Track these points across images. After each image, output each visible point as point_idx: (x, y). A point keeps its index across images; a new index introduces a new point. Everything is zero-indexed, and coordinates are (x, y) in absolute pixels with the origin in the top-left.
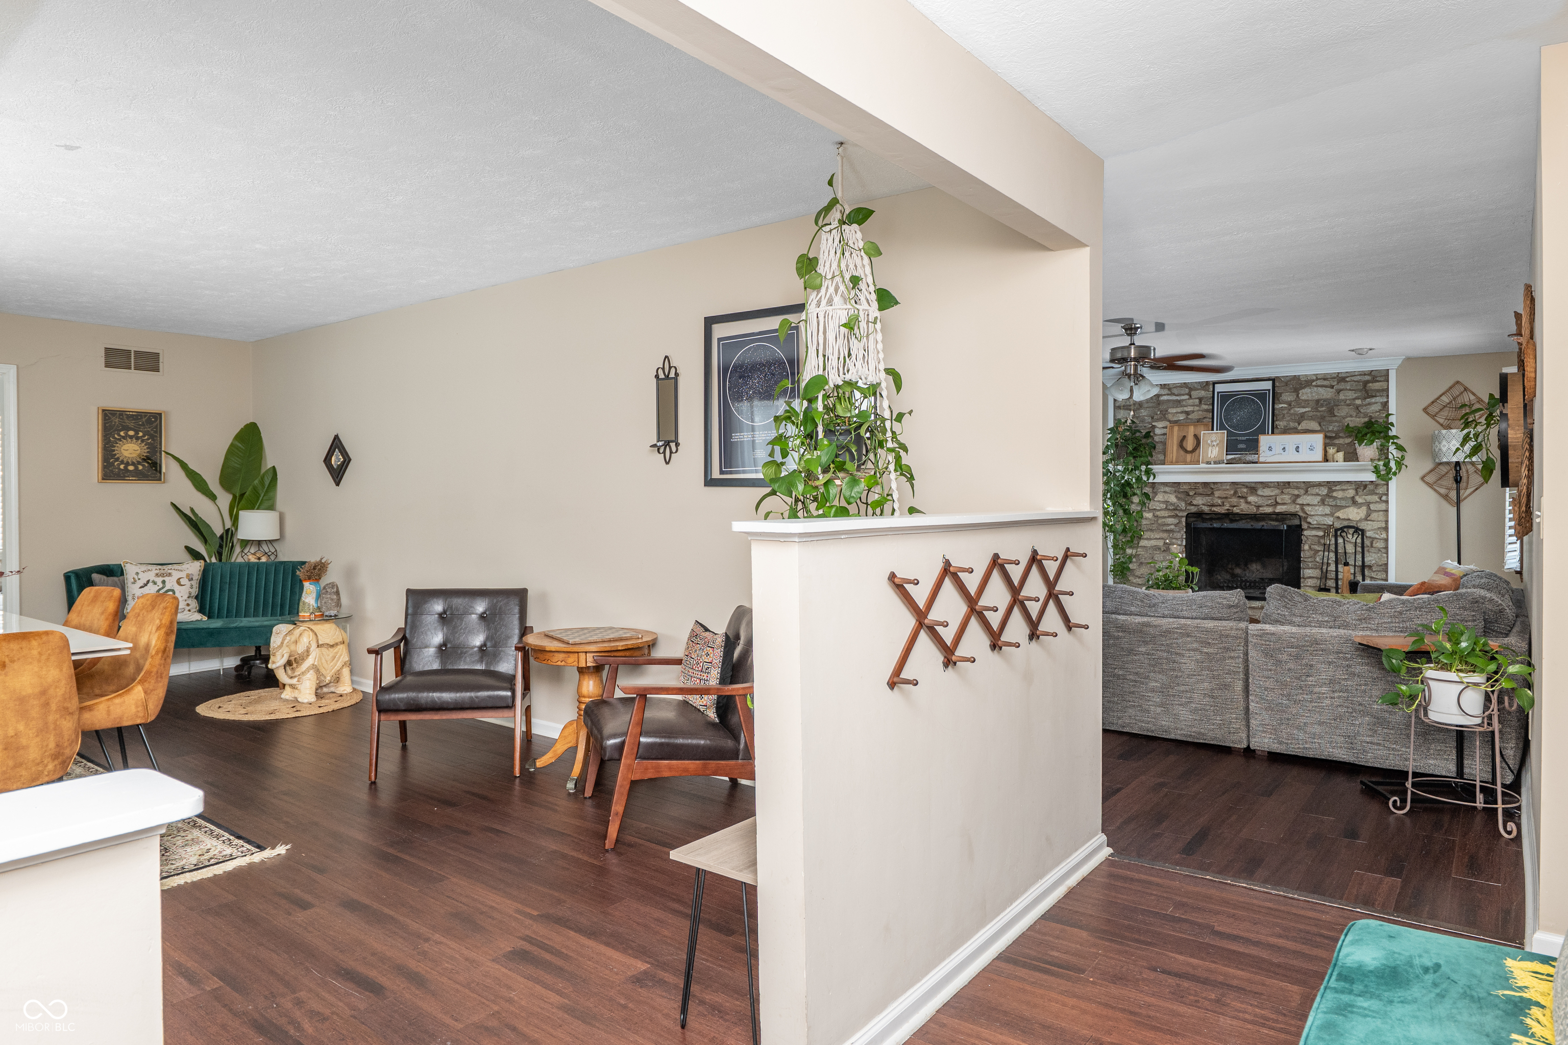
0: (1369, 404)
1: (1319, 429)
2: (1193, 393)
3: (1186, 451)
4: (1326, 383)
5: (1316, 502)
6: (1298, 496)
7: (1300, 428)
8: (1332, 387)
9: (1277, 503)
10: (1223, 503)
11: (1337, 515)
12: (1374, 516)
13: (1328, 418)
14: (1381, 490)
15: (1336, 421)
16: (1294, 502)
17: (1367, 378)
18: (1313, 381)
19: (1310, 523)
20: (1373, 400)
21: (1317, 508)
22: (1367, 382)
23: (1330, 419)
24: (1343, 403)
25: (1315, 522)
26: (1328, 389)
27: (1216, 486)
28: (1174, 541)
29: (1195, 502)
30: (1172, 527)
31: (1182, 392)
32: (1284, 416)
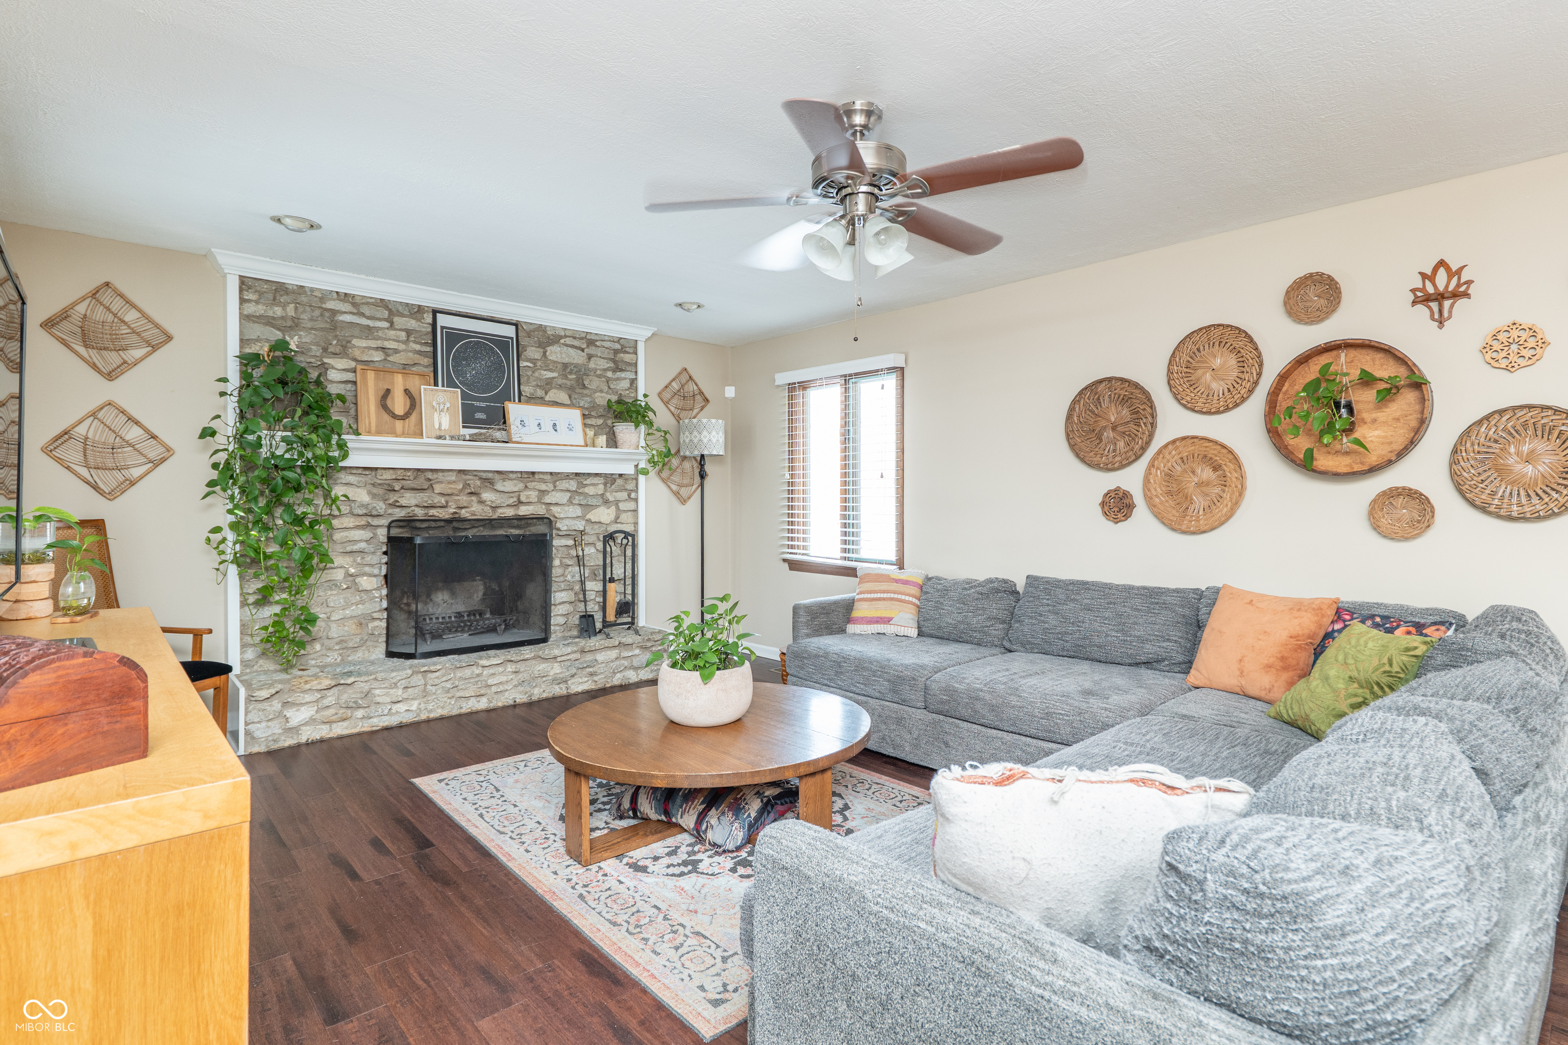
0: (618, 379)
1: (569, 402)
2: (396, 320)
3: (395, 416)
4: (576, 343)
5: (565, 501)
6: (543, 492)
7: (547, 398)
8: (583, 350)
9: (520, 502)
10: (447, 502)
11: (588, 517)
12: (624, 517)
13: (578, 390)
14: (631, 486)
15: (586, 395)
16: (540, 501)
17: (618, 346)
18: (561, 337)
19: (558, 529)
20: (623, 375)
21: (566, 508)
22: (616, 352)
23: (581, 391)
24: (592, 373)
25: (565, 528)
26: (580, 352)
27: (435, 476)
28: (367, 569)
29: (403, 502)
30: (363, 545)
31: (378, 315)
32: (529, 379)
